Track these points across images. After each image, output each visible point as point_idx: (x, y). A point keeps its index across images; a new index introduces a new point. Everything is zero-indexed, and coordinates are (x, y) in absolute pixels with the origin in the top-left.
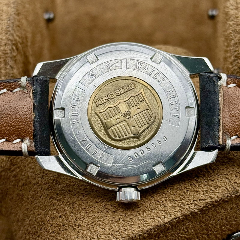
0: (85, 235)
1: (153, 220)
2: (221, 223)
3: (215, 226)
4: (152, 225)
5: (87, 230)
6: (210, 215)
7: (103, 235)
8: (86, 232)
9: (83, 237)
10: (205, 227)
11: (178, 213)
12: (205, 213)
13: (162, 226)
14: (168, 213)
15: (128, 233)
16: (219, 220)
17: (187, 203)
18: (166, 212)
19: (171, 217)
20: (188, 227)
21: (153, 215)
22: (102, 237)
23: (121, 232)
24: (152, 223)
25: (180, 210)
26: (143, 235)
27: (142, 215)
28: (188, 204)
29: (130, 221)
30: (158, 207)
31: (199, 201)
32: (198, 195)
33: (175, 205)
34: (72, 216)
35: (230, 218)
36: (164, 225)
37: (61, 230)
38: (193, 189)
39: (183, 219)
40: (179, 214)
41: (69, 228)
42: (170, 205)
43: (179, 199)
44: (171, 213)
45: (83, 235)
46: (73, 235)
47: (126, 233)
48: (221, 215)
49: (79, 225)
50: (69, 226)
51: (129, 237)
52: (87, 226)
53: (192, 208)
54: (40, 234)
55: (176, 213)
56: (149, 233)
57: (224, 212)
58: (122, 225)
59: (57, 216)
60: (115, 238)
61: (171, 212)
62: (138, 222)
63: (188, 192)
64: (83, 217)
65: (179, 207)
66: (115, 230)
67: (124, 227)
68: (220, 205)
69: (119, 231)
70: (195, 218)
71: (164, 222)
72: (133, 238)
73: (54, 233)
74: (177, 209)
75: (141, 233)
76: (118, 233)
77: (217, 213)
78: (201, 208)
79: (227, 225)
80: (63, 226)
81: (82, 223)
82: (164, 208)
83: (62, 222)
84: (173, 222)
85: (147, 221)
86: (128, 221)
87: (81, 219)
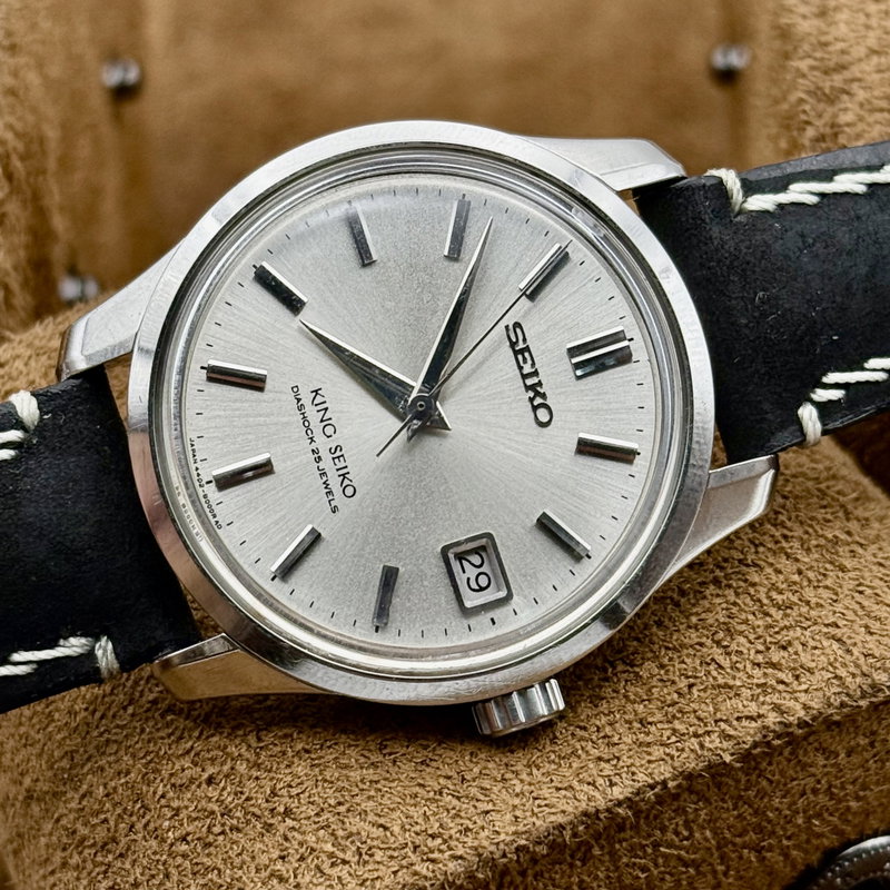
0: (313, 850)
1: (569, 794)
2: (809, 804)
3: (786, 817)
4: (564, 812)
5: (318, 830)
6: (774, 776)
7: (381, 849)
8: (314, 839)
9: (302, 859)
10: (754, 820)
11: (660, 766)
12: (755, 769)
13: (602, 816)
14: (623, 767)
15: (476, 843)
16: (803, 794)
17: (691, 729)
18: (615, 766)
19: (634, 780)
20: (693, 821)
21: (567, 774)
22: (377, 858)
23: (451, 837)
24: (566, 805)
25: (668, 755)
26: (531, 849)
27: (524, 776)
28: (696, 735)
29: (482, 798)
30: (582, 748)
31: (735, 723)
32: (733, 701)
33: (649, 739)
34: (257, 778)
35: (843, 788)
36: (608, 810)
37: (217, 829)
38: (711, 679)
39: (679, 791)
40: (663, 772)
41: (248, 822)
42: (628, 739)
43: (659, 716)
44: (633, 769)
45: (304, 849)
46: (264, 852)
47: (469, 841)
48: (814, 775)
49: (288, 812)
50: (249, 817)
51: (480, 855)
52: (317, 815)
53: (711, 746)
54: (128, 849)
55: (653, 766)
56: (554, 840)
57: (825, 766)
58: (454, 812)
59: (196, 779)
60: (428, 860)
61: (632, 765)
62: (510, 803)
63: (694, 690)
64: (302, 783)
65: (662, 745)
66: (426, 831)
67: (458, 820)
68: (811, 739)
69: (440, 835)
70: (719, 786)
71: (611, 801)
72: (493, 859)
73: (188, 843)
74: (658, 752)
75: (523, 842)
76: (439, 841)
77: (798, 769)
78: (747, 747)
79: (831, 815)
80: (222, 815)
81: (296, 804)
82: (605, 752)
83: (217, 801)
84: (643, 800)
85: (545, 799)
86: (472, 798)
87: (294, 791)
